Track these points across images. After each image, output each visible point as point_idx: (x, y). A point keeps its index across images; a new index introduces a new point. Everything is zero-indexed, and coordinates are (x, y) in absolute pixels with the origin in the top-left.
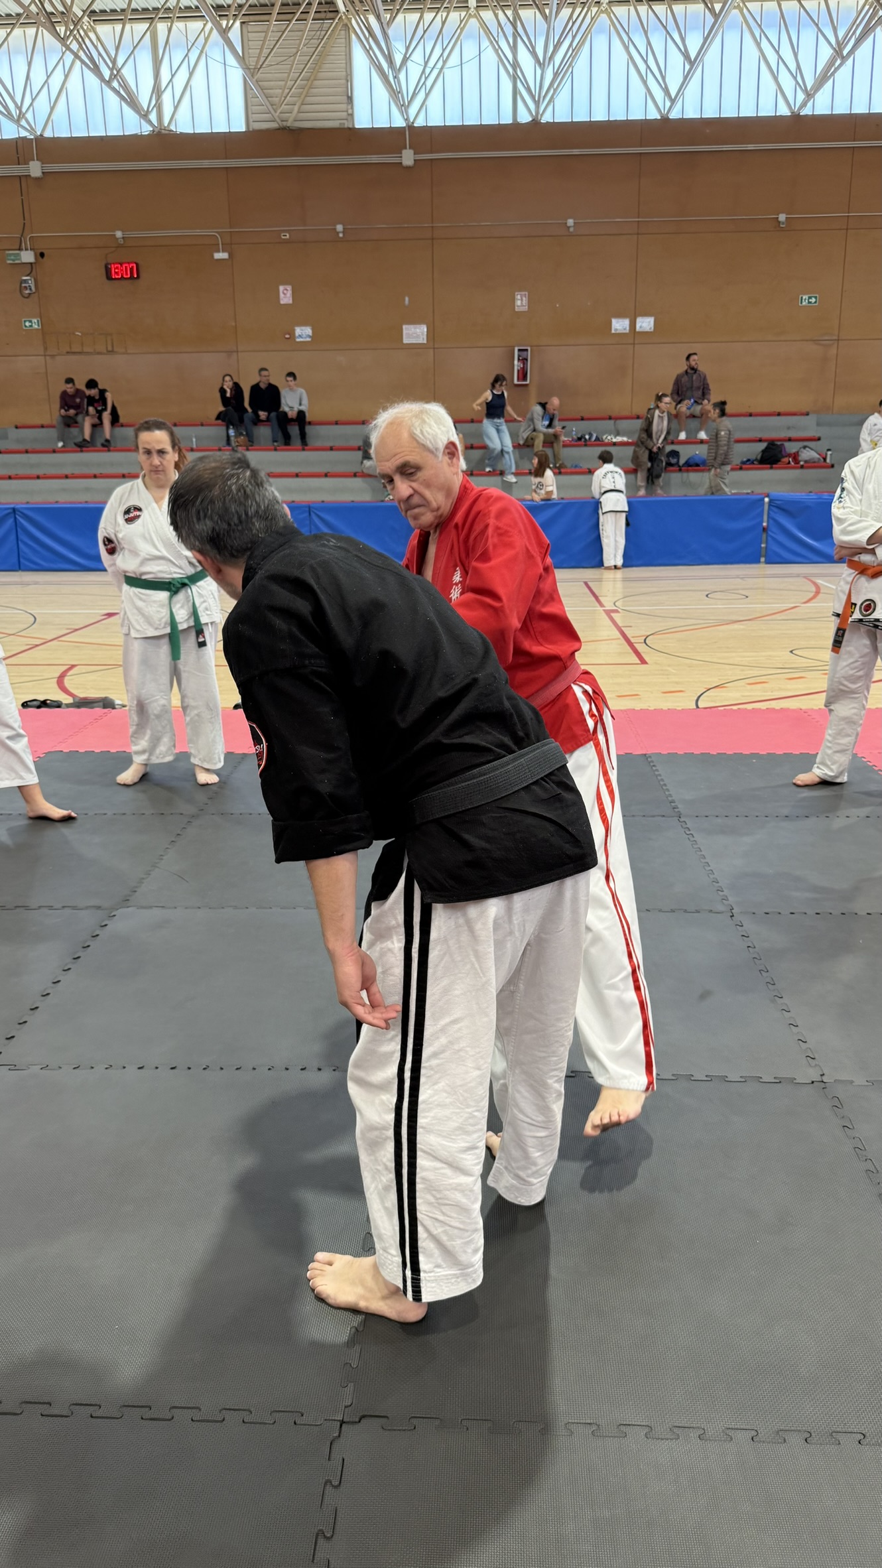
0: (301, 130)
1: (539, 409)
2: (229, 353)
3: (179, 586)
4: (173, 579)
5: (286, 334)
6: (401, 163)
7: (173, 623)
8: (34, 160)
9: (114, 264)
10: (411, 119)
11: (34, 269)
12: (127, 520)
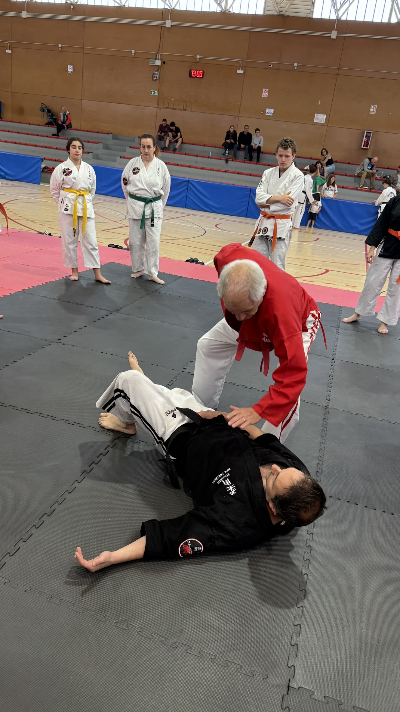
0: (288, 17)
1: (367, 161)
2: (235, 116)
3: (149, 201)
4: (147, 198)
5: (262, 111)
6: (330, 37)
7: (144, 215)
8: (169, 19)
9: (193, 70)
10: (340, 16)
11: (160, 69)
12: (133, 173)
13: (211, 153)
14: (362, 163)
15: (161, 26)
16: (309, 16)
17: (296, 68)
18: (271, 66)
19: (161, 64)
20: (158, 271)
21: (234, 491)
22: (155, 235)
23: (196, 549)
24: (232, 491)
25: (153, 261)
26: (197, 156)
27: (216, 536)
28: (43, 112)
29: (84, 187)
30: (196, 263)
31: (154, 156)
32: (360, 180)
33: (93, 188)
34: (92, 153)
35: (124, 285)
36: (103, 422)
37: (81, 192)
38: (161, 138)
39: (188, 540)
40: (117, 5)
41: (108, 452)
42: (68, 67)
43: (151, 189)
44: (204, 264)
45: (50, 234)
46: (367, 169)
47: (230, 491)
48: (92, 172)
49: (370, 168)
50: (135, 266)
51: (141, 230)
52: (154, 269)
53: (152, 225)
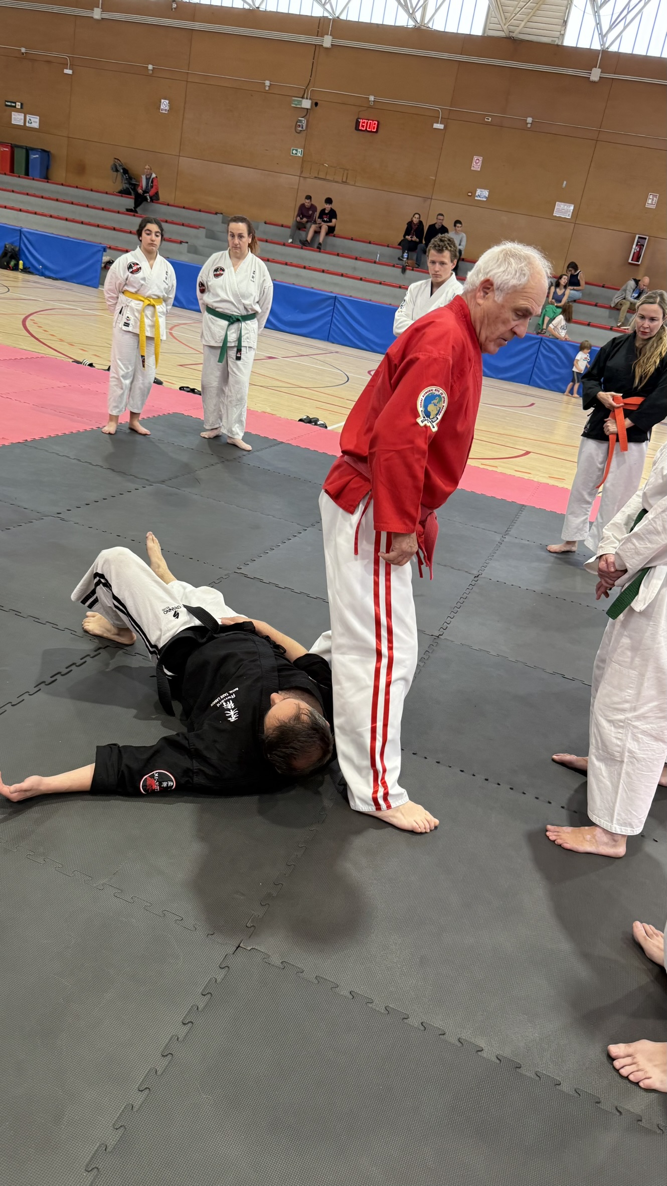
0: (522, 41)
1: (632, 283)
2: (425, 199)
3: (235, 320)
4: (233, 315)
5: (469, 192)
6: (589, 78)
7: (225, 340)
8: (328, 35)
9: (363, 119)
10: (606, 46)
11: (308, 113)
12: (214, 275)
13: (378, 255)
14: (624, 287)
15: (315, 45)
16: (558, 42)
17: (529, 126)
18: (490, 120)
19: (311, 106)
20: (244, 431)
21: (235, 716)
22: (241, 373)
23: (165, 784)
24: (233, 716)
25: (237, 414)
26: (356, 259)
27: (196, 769)
28: (116, 173)
29: (156, 293)
30: (315, 425)
31: (249, 251)
32: (619, 314)
33: (170, 296)
34: (187, 243)
35: (185, 447)
36: (88, 624)
37: (151, 300)
38: (301, 227)
39: (156, 773)
40: (247, 7)
41: (85, 662)
42: (161, 102)
43: (240, 302)
44: (326, 427)
45: (91, 365)
46: (631, 296)
47: (230, 716)
48: (171, 272)
49: (636, 295)
50: (209, 421)
51: (220, 363)
52: (238, 427)
53: (238, 358)
